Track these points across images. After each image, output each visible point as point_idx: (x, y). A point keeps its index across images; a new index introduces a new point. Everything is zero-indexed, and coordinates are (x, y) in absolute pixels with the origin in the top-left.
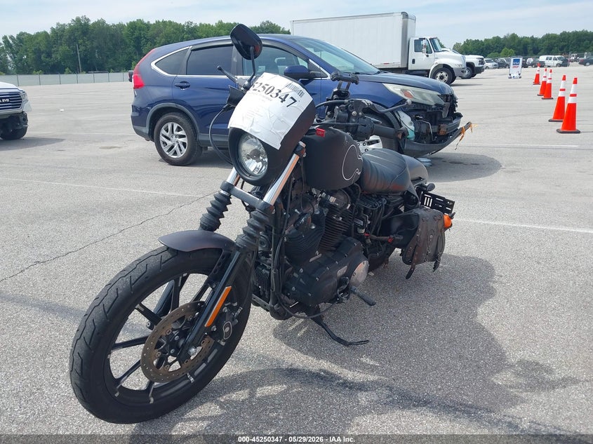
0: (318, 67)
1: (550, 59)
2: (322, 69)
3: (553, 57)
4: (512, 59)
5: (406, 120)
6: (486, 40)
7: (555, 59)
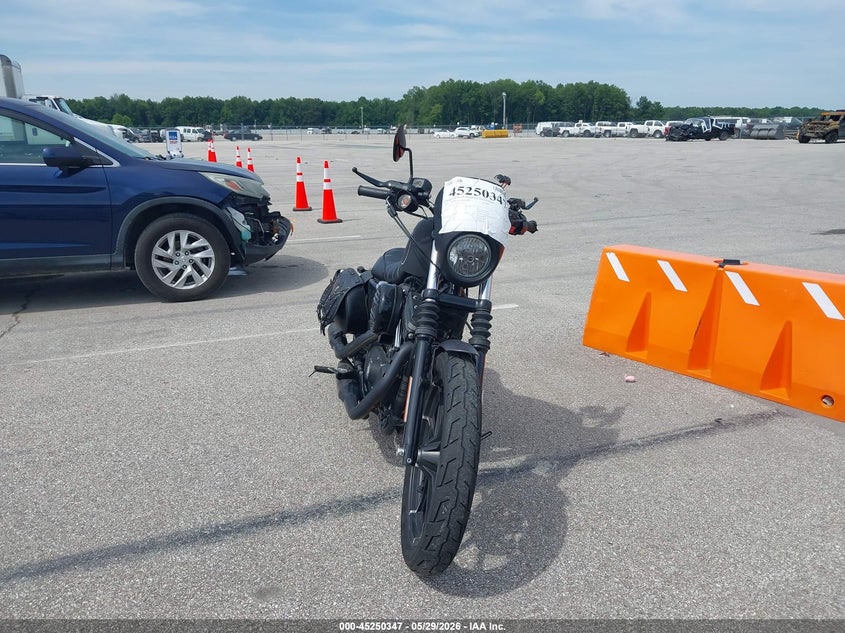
0: (94, 149)
1: (189, 131)
2: (99, 152)
3: (192, 128)
4: (167, 132)
5: (238, 217)
6: (85, 100)
7: (194, 131)
